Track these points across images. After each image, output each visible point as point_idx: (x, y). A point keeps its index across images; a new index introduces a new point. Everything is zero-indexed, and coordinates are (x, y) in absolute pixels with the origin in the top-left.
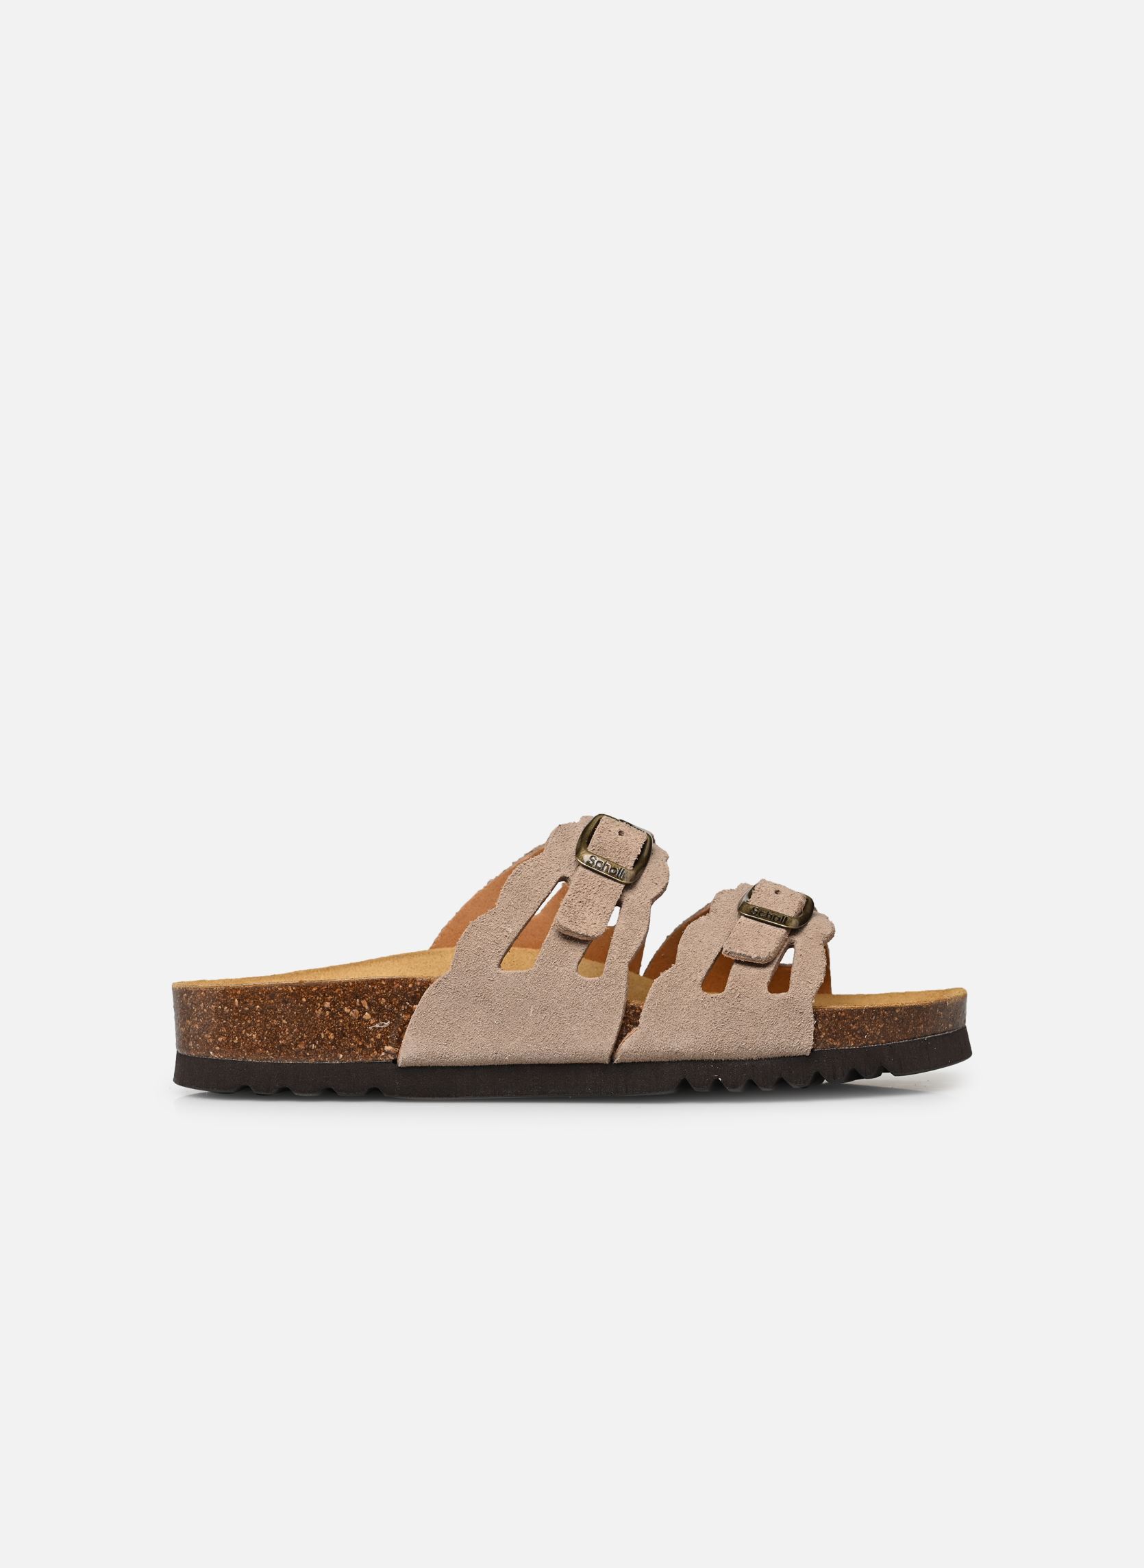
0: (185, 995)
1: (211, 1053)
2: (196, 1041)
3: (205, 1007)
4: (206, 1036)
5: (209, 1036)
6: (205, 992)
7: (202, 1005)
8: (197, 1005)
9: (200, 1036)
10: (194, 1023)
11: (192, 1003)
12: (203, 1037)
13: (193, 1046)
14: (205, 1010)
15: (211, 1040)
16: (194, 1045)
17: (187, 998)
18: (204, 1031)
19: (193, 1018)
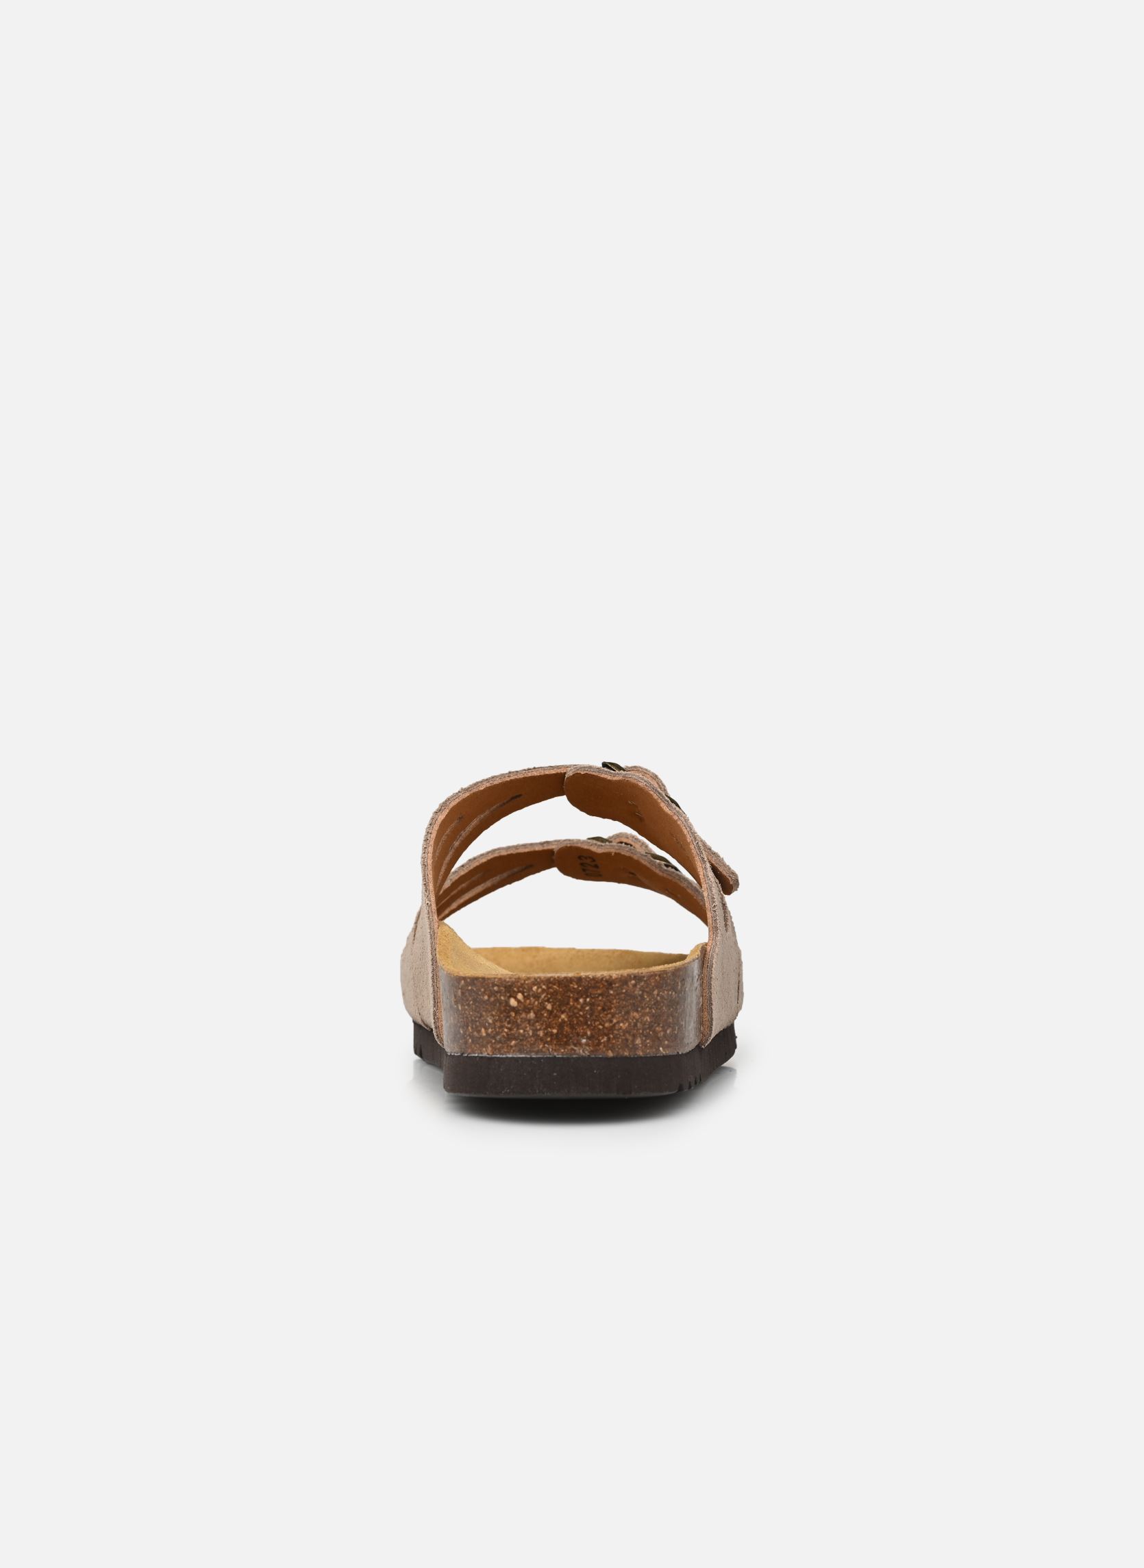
0: (633, 982)
1: (661, 1049)
2: (646, 1036)
3: (658, 995)
4: (657, 1028)
5: (661, 1029)
6: (659, 976)
7: (656, 992)
8: (650, 993)
9: (650, 1031)
10: (644, 1015)
11: (643, 991)
12: (654, 1031)
13: (642, 1044)
14: (659, 998)
15: (662, 1033)
16: (643, 1042)
17: (635, 985)
18: (655, 1023)
19: (642, 1008)
